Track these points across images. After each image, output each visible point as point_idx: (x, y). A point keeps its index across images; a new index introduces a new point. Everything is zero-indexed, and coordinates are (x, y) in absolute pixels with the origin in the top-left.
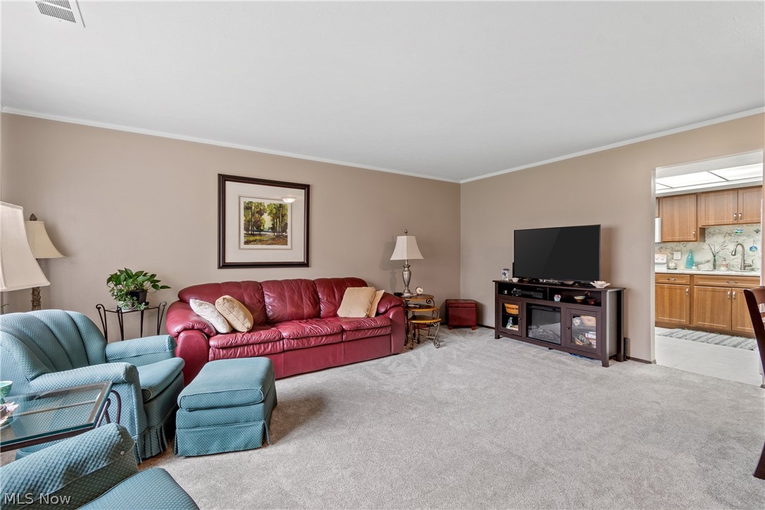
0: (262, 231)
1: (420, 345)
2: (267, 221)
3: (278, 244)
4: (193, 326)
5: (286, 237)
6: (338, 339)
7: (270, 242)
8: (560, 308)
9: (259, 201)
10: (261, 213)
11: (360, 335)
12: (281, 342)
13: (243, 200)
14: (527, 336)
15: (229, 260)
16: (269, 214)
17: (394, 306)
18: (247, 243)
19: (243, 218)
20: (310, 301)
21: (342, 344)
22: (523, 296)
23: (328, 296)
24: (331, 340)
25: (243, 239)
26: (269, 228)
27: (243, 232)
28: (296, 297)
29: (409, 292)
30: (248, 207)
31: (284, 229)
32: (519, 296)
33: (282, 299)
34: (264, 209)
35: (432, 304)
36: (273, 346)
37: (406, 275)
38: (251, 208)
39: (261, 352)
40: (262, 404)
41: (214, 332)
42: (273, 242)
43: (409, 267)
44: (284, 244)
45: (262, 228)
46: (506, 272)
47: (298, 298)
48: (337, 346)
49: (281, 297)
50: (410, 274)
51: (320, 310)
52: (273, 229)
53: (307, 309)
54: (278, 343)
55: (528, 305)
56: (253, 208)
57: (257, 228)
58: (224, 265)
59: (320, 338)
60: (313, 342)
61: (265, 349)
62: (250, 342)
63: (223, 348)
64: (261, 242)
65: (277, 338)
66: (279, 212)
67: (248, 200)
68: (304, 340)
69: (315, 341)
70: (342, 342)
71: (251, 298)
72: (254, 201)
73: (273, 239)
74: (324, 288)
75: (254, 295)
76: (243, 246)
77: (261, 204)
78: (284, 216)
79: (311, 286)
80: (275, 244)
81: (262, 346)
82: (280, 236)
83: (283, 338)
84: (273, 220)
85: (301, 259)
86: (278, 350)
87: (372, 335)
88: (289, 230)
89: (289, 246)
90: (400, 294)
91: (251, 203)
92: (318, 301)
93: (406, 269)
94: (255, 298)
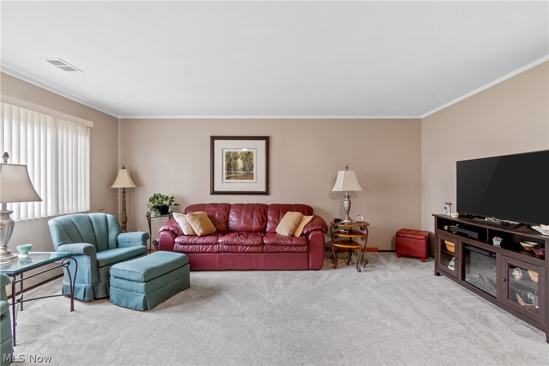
0: (237, 170)
1: (349, 266)
2: (240, 163)
3: (247, 179)
4: (169, 229)
5: (253, 174)
6: (260, 248)
7: (241, 177)
8: (495, 254)
9: (235, 151)
10: (236, 159)
11: (278, 249)
12: (218, 246)
13: (225, 151)
14: (463, 278)
15: (216, 189)
16: (241, 159)
17: (315, 230)
18: (228, 178)
19: (225, 163)
20: (258, 220)
21: (263, 254)
22: (459, 234)
23: (274, 217)
24: (253, 249)
25: (225, 176)
26: (241, 169)
27: (225, 171)
28: (248, 217)
29: (349, 218)
30: (228, 155)
31: (251, 168)
32: (456, 234)
33: (238, 216)
34: (238, 156)
35: (365, 232)
36: (211, 248)
37: (346, 203)
38: (230, 156)
39: (204, 250)
40: (144, 283)
41: (181, 233)
42: (244, 178)
43: (349, 197)
44: (251, 179)
45: (237, 168)
46: (447, 206)
47: (250, 216)
48: (260, 254)
49: (238, 215)
50: (350, 203)
51: (266, 226)
52: (244, 169)
53: (255, 225)
54: (215, 246)
55: (464, 244)
56: (231, 156)
57: (234, 169)
58: (214, 193)
59: (245, 247)
60: (239, 248)
61: (206, 249)
62: (197, 242)
63: (182, 244)
64: (236, 178)
65: (214, 243)
66: (248, 156)
67: (227, 151)
68: (233, 246)
69: (241, 248)
70: (263, 252)
71: (219, 215)
72: (231, 151)
73: (244, 176)
74: (273, 211)
75: (222, 213)
76: (225, 180)
77: (236, 152)
78: (251, 159)
79: (263, 209)
80: (245, 179)
81: (205, 246)
82: (248, 174)
83: (219, 244)
84: (244, 163)
85: (263, 189)
86: (215, 251)
87: (289, 250)
88: (254, 169)
89: (254, 181)
90: (339, 220)
91: (230, 152)
92: (266, 220)
93: (346, 199)
94: (222, 215)
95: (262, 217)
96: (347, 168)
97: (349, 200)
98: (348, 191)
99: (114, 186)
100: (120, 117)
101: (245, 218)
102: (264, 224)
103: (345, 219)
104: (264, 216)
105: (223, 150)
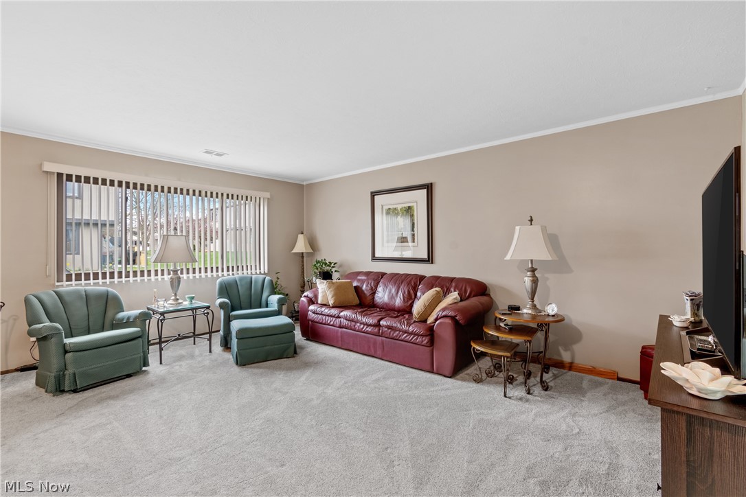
5: (414, 235)
9: (395, 206)
13: (385, 208)
15: (377, 255)
18: (388, 241)
25: (385, 239)
29: (534, 308)
30: (388, 213)
41: (317, 301)
43: (534, 271)
51: (412, 305)
59: (363, 326)
67: (387, 207)
71: (367, 285)
72: (391, 207)
74: (424, 285)
75: (371, 283)
76: (385, 244)
77: (396, 208)
79: (414, 282)
88: (415, 229)
89: (416, 244)
90: (518, 309)
91: (389, 209)
92: (413, 297)
93: (529, 273)
94: (369, 286)
95: (409, 292)
96: (531, 220)
97: (534, 276)
98: (532, 261)
99: (294, 251)
100: (305, 183)
101: (390, 292)
102: (410, 302)
103: (525, 307)
104: (412, 292)
105: (382, 206)
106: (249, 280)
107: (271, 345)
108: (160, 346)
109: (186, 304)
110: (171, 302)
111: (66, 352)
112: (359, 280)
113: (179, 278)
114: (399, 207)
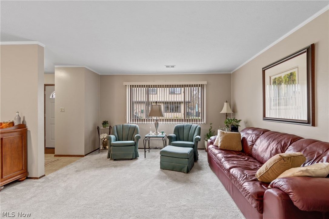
13: (272, 78)
91: (276, 78)
94: (251, 139)
105: (270, 77)
106: (190, 127)
107: (175, 163)
108: (145, 150)
109: (160, 134)
110: (155, 133)
111: (111, 146)
112: (247, 134)
113: (158, 123)
114: (283, 75)
